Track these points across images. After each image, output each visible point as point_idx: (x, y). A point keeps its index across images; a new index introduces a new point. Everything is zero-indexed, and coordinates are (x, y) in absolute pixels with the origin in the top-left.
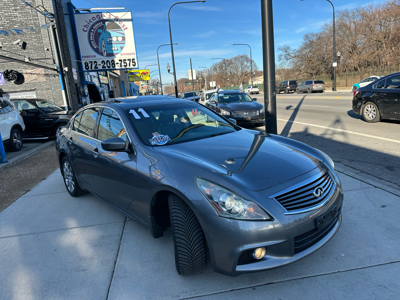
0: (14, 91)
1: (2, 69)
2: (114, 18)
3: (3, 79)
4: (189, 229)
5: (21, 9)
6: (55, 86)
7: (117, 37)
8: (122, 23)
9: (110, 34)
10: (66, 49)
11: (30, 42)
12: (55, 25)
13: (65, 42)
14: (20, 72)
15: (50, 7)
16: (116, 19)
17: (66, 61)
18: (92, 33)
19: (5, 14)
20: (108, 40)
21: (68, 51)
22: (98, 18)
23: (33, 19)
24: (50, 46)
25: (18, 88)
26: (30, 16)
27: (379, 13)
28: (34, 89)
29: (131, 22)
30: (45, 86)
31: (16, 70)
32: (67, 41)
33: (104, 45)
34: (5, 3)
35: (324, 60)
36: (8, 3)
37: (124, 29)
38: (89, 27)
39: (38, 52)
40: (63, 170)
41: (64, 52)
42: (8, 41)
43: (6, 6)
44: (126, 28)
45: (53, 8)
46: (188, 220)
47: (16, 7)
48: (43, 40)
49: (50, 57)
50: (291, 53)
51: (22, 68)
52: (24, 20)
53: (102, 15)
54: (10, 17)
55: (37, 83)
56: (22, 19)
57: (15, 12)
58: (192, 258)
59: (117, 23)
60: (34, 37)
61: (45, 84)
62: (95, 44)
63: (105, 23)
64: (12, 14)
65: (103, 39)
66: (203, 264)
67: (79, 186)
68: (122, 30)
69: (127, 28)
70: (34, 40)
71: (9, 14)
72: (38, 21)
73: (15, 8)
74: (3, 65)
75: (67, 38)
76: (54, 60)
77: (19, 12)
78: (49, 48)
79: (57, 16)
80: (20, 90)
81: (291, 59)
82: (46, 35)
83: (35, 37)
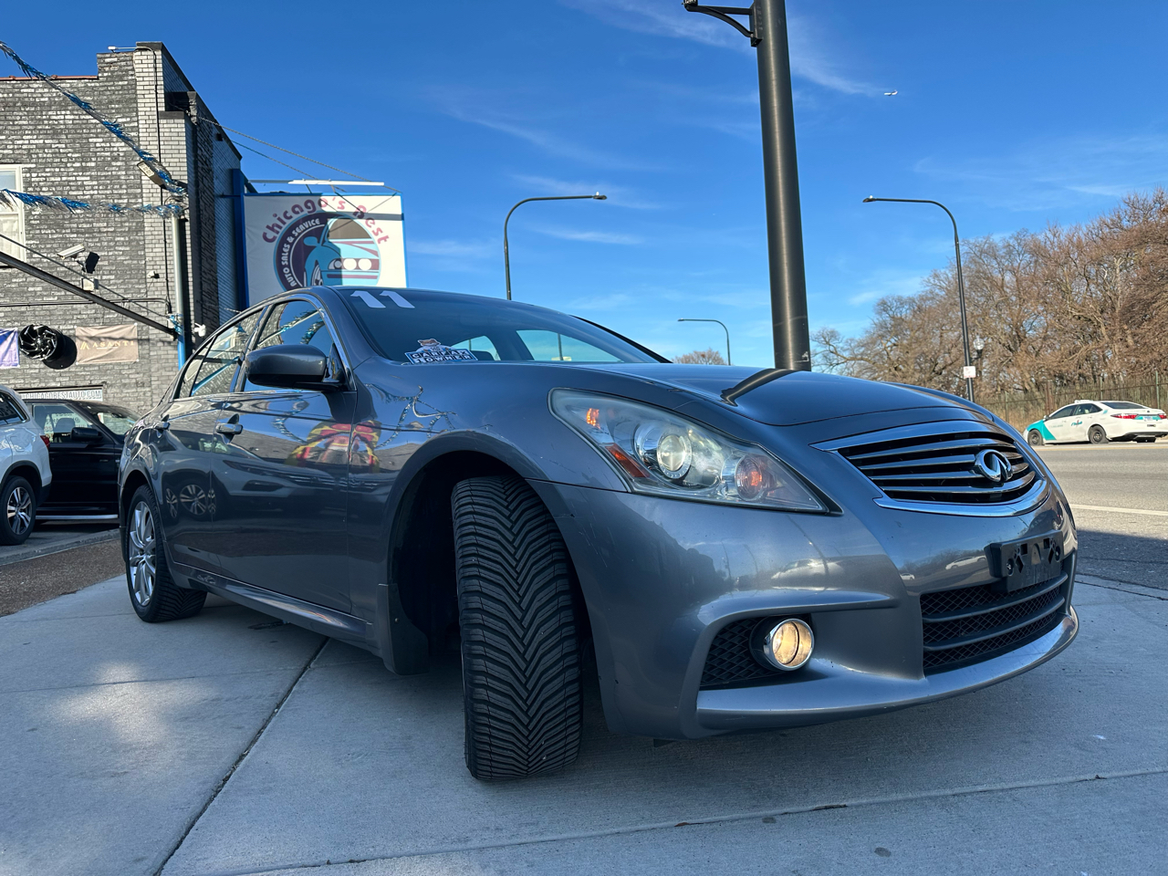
0: (40, 386)
1: (16, 323)
2: (354, 210)
3: (14, 352)
4: (521, 564)
5: (97, 168)
6: (162, 376)
7: (357, 260)
8: (374, 223)
9: (337, 251)
10: (209, 279)
11: (111, 253)
12: (187, 212)
13: (209, 260)
14: (67, 335)
15: (178, 164)
16: (359, 214)
17: (204, 310)
18: (289, 246)
19: (53, 179)
20: (331, 267)
21: (213, 287)
22: (309, 208)
23: (127, 193)
24: (164, 267)
25: (54, 378)
26: (121, 186)
27: (1079, 247)
28: (99, 382)
29: (401, 222)
30: (133, 376)
31: (56, 327)
32: (213, 257)
33: (319, 278)
34: (57, 150)
35: (936, 369)
36: (66, 151)
37: (379, 241)
38: (281, 231)
39: (128, 283)
40: (129, 534)
41: (201, 284)
42: (48, 249)
43: (58, 158)
44: (385, 238)
45: (186, 169)
46: (516, 535)
47: (87, 162)
48: (147, 250)
49: (160, 297)
50: (842, 348)
51: (74, 324)
52: (101, 197)
53: (320, 200)
54: (64, 186)
55: (111, 366)
56: (96, 192)
57: (81, 174)
58: (529, 707)
59: (361, 222)
60: (123, 242)
61: (134, 371)
62: (292, 276)
63: (326, 223)
64: (71, 178)
65: (317, 263)
66: (569, 731)
67: (170, 577)
68: (372, 243)
69: (387, 237)
70: (120, 248)
71: (64, 179)
72: (140, 200)
73: (84, 164)
74: (23, 312)
75: (215, 251)
76: (170, 303)
77: (91, 176)
78: (162, 272)
79: (194, 192)
80: (59, 385)
81: (843, 365)
82: (157, 237)
83: (126, 241)
